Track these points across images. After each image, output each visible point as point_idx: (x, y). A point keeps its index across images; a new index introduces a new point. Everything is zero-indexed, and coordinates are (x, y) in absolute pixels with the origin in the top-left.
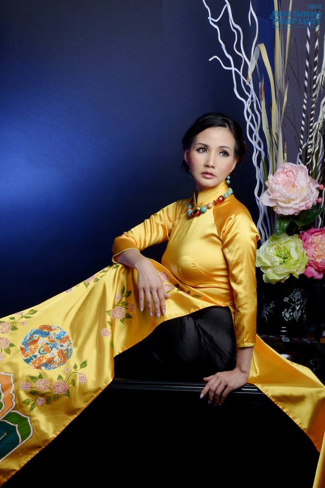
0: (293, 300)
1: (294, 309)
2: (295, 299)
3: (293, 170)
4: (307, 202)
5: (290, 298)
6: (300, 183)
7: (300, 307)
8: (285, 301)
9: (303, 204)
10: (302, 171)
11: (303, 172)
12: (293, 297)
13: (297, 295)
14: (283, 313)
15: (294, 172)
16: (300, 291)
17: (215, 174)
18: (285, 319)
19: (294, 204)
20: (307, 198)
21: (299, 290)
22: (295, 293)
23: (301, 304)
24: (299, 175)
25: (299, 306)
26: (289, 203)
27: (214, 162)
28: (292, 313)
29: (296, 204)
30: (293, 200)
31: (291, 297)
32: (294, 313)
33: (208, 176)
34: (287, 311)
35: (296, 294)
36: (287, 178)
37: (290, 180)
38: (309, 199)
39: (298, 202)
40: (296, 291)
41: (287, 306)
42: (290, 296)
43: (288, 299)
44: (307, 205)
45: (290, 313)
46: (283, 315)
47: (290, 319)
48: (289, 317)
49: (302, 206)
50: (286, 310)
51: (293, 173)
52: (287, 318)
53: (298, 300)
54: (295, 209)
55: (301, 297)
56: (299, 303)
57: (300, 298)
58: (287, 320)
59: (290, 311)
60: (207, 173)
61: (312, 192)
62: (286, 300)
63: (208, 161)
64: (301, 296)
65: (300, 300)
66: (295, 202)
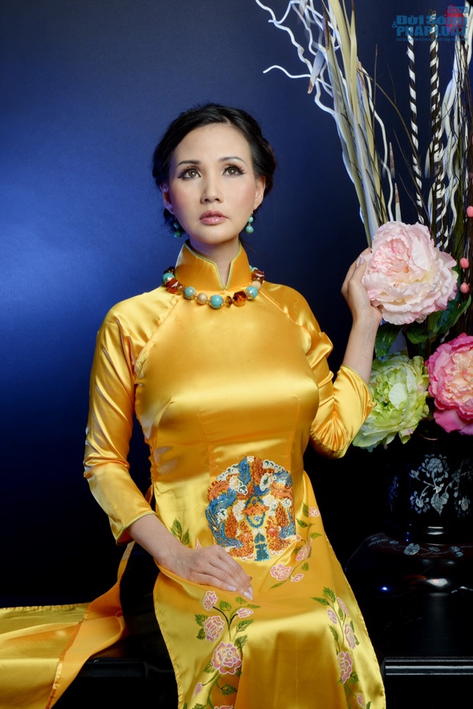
0: (428, 475)
1: (431, 492)
2: (430, 473)
3: (403, 238)
4: (436, 298)
5: (420, 471)
6: (419, 263)
7: (444, 488)
8: (413, 476)
9: (430, 302)
10: (419, 239)
11: (422, 240)
12: (426, 469)
13: (434, 465)
14: (412, 498)
15: (406, 243)
16: (439, 458)
17: (224, 214)
18: (417, 509)
19: (412, 305)
20: (436, 290)
21: (437, 457)
22: (428, 463)
23: (446, 481)
24: (414, 248)
25: (442, 485)
26: (403, 302)
27: (217, 191)
28: (427, 500)
29: (416, 304)
30: (410, 297)
31: (423, 470)
32: (433, 499)
33: (213, 220)
34: (419, 495)
35: (430, 465)
36: (394, 254)
37: (399, 257)
38: (440, 290)
39: (418, 300)
40: (430, 459)
41: (418, 486)
42: (420, 468)
43: (417, 473)
44: (439, 303)
45: (424, 498)
46: (412, 503)
47: (425, 510)
48: (423, 507)
49: (428, 307)
50: (416, 493)
51: (404, 245)
52: (419, 508)
53: (438, 475)
54: (416, 313)
55: (444, 469)
56: (440, 479)
57: (441, 470)
58: (420, 512)
59: (423, 495)
60: (210, 215)
61: (444, 278)
62: (415, 474)
63: (205, 191)
64: (443, 466)
65: (443, 473)
66: (413, 301)
